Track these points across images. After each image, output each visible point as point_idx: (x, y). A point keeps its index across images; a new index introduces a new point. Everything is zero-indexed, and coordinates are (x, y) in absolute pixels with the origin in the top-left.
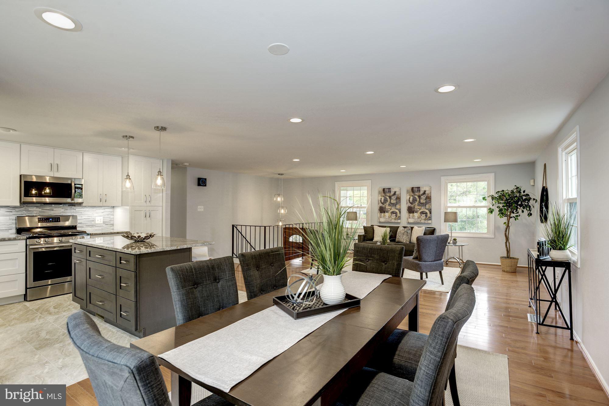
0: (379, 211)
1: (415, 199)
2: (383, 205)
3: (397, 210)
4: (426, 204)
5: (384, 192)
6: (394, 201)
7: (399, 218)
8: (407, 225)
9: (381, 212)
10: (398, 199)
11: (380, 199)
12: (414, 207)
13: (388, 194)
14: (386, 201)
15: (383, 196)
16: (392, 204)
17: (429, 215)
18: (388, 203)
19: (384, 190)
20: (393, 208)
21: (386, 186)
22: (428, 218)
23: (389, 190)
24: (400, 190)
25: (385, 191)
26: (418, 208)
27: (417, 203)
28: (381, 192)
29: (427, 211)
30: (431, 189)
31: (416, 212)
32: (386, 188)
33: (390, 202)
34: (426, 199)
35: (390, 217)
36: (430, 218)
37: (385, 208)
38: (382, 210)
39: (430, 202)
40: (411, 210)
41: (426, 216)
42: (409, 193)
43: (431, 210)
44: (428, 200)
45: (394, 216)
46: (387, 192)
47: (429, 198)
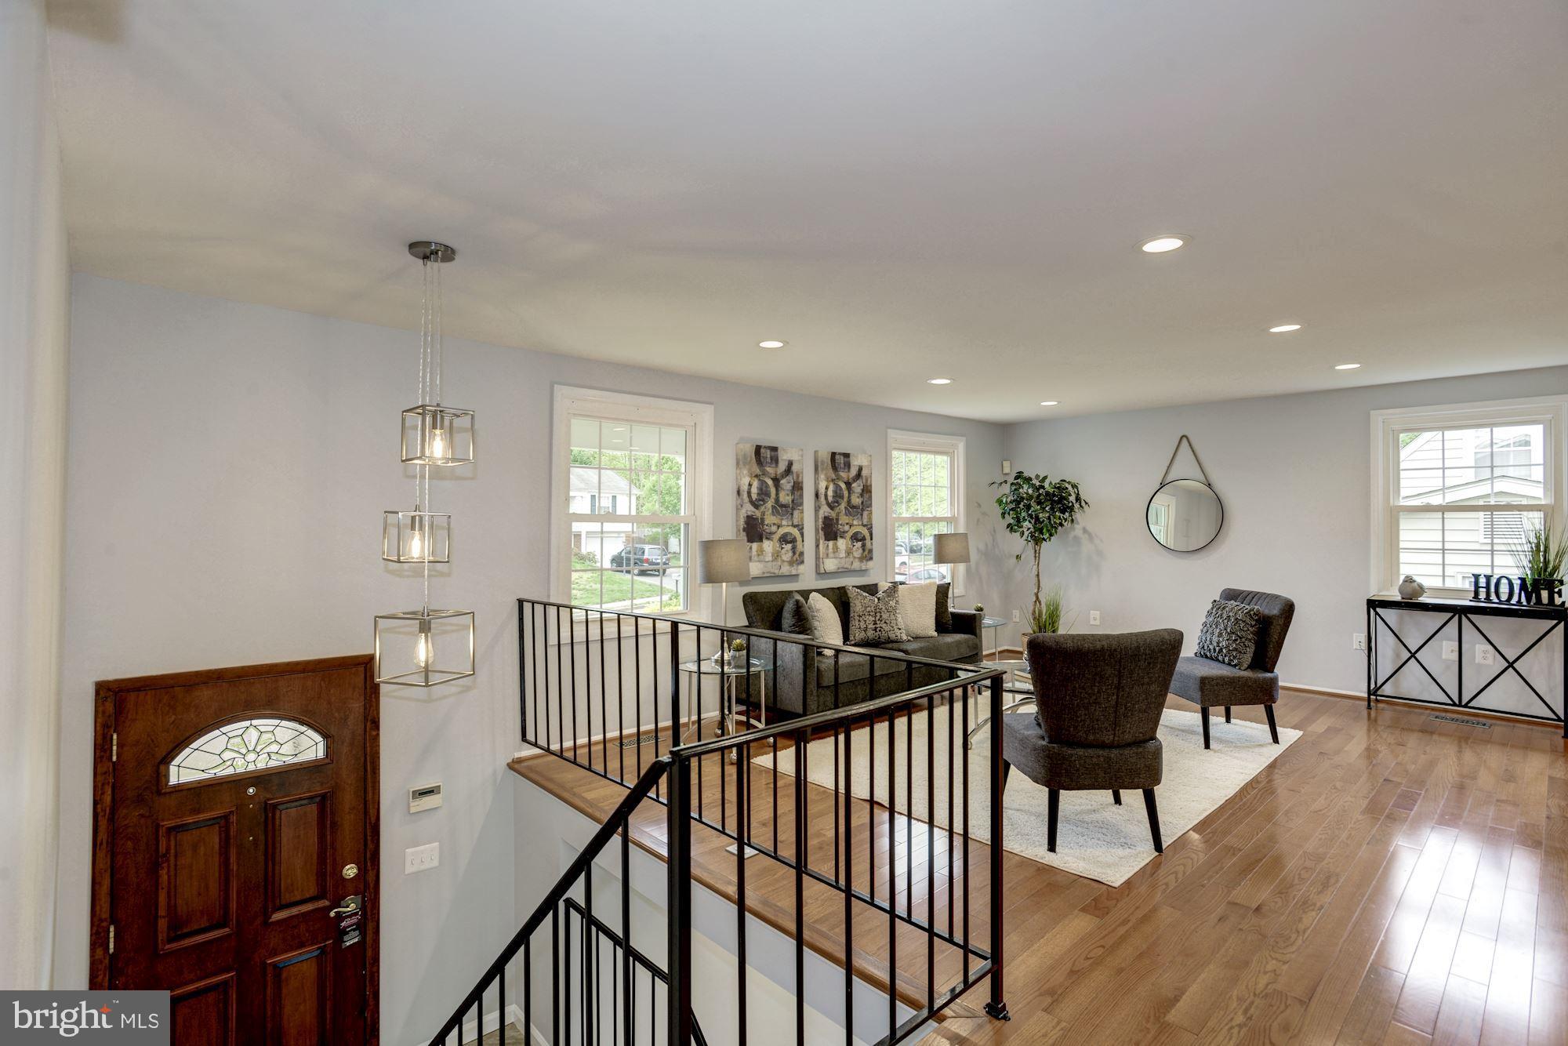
0: (745, 533)
1: (838, 492)
2: (757, 511)
3: (796, 529)
4: (863, 510)
5: (760, 461)
6: (788, 495)
7: (798, 559)
8: (817, 580)
9: (751, 540)
10: (798, 487)
11: (745, 488)
12: (837, 520)
13: (770, 470)
14: (764, 493)
15: (756, 476)
16: (782, 506)
17: (868, 542)
18: (770, 503)
19: (758, 449)
20: (784, 523)
21: (767, 438)
22: (866, 552)
23: (773, 453)
24: (802, 456)
25: (763, 456)
26: (847, 524)
27: (843, 506)
28: (751, 457)
29: (865, 532)
30: (871, 461)
31: (841, 537)
32: (765, 447)
33: (777, 500)
34: (862, 495)
35: (776, 556)
36: (868, 555)
37: (763, 520)
38: (754, 531)
39: (870, 505)
40: (830, 530)
41: (864, 546)
42: (824, 472)
43: (872, 527)
44: (866, 496)
45: (787, 552)
46: (769, 460)
47: (867, 490)
